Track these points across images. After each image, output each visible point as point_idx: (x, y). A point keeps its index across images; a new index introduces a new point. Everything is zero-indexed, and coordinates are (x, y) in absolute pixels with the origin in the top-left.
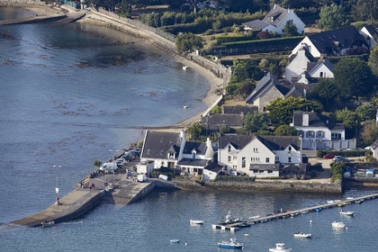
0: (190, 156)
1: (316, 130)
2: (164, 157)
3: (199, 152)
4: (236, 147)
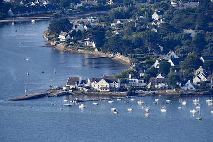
0: (82, 85)
2: (74, 85)
3: (85, 83)
4: (97, 82)
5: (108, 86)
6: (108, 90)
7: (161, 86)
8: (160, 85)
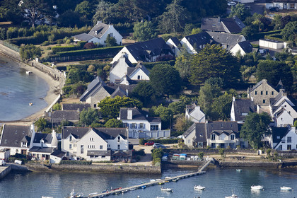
0: (38, 145)
1: (138, 122)
2: (18, 146)
3: (46, 141)
4: (76, 137)
5: (105, 148)
6: (108, 158)
7: (221, 142)
8: (218, 141)
